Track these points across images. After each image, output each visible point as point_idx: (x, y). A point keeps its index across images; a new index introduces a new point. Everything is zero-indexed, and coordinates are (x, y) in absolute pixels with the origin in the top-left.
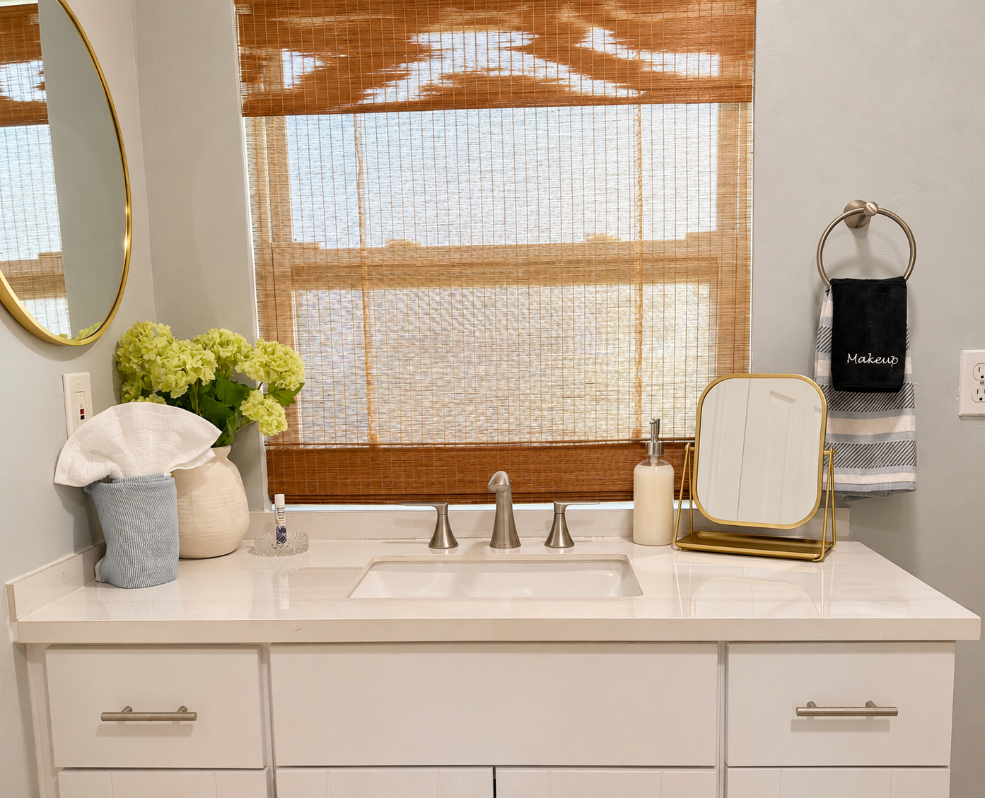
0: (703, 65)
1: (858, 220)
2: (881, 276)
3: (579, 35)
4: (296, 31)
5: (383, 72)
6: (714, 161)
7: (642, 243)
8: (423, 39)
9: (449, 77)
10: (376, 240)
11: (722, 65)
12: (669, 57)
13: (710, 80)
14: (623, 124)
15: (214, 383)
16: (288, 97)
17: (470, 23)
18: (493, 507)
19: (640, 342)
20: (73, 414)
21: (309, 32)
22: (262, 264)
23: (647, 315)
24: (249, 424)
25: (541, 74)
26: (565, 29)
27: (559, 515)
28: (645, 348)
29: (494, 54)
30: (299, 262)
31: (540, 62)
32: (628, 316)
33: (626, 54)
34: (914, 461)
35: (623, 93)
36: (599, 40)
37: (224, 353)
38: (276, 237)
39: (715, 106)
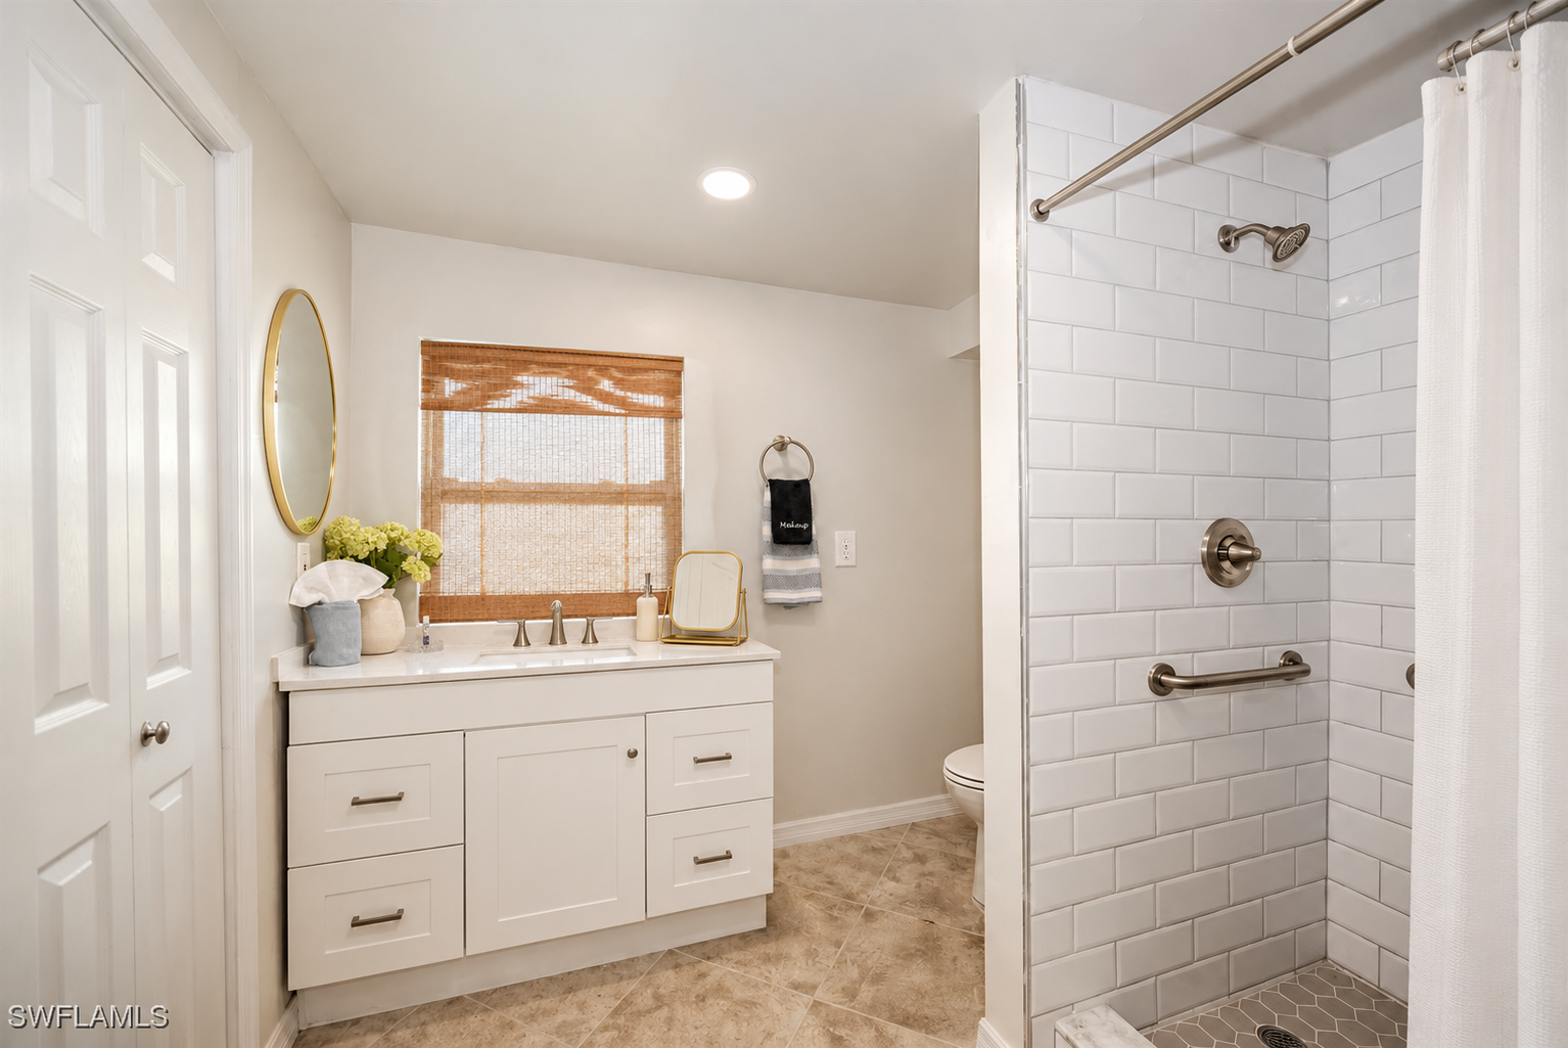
0: (658, 401)
1: (781, 446)
2: (797, 478)
3: (597, 383)
4: (452, 370)
5: (499, 393)
6: (663, 446)
7: (628, 485)
8: (519, 378)
9: (532, 397)
10: (490, 479)
11: (665, 401)
12: (641, 396)
13: (660, 407)
14: (618, 425)
15: (385, 551)
16: (446, 401)
17: (545, 373)
18: (551, 621)
19: (627, 535)
20: (300, 567)
21: (459, 370)
22: (425, 488)
23: (631, 519)
24: (406, 575)
25: (578, 399)
26: (590, 379)
27: (589, 625)
28: (630, 538)
29: (555, 388)
30: (447, 488)
31: (578, 394)
32: (621, 521)
33: (619, 393)
34: (819, 585)
35: (618, 411)
36: (606, 385)
37: (393, 535)
38: (434, 474)
39: (662, 420)
